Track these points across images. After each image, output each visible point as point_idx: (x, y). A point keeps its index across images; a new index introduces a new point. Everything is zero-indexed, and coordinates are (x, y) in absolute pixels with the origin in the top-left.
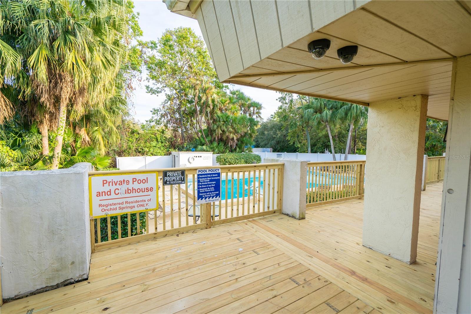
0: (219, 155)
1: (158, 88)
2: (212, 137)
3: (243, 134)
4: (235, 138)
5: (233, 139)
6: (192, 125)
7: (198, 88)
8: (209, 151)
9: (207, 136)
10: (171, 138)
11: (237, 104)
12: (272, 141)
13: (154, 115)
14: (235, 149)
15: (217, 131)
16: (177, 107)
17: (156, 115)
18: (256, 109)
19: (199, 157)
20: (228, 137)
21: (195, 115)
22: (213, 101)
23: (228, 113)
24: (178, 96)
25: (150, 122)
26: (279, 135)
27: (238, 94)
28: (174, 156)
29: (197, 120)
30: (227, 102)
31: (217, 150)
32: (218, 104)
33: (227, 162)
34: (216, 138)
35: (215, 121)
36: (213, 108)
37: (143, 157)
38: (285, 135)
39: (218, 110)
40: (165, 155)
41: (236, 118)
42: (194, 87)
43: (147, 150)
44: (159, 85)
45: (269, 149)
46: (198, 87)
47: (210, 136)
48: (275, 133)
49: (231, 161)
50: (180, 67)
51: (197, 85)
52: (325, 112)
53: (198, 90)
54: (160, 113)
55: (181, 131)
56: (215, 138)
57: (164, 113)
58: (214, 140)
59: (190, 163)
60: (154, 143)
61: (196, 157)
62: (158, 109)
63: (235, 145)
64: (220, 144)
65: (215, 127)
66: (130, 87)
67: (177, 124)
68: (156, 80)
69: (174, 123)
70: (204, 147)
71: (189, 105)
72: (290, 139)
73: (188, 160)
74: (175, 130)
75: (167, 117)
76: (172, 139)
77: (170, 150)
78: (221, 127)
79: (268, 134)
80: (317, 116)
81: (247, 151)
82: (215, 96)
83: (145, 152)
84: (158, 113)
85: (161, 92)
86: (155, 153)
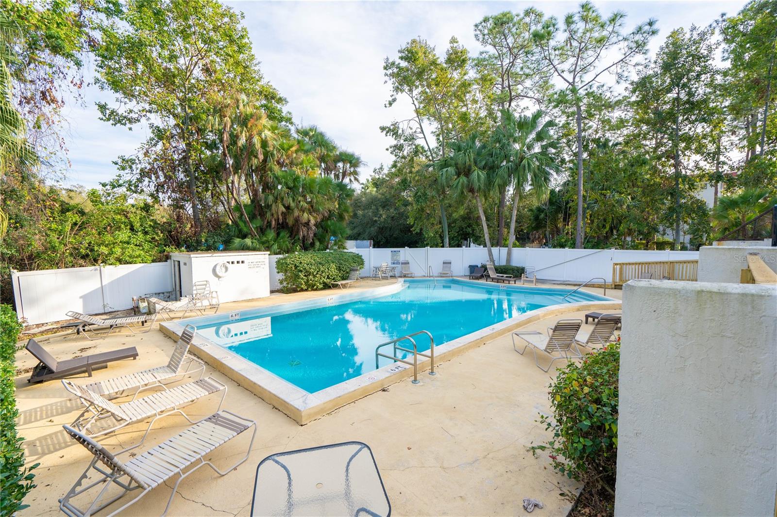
0: (281, 256)
1: (131, 111)
2: (263, 220)
3: (326, 215)
4: (313, 222)
5: (307, 224)
6: (216, 196)
7: (228, 114)
8: (259, 250)
9: (253, 217)
10: (168, 223)
11: (312, 153)
12: (370, 227)
13: (122, 172)
14: (313, 245)
15: (274, 207)
16: (181, 156)
17: (128, 171)
18: (348, 165)
19: (238, 262)
20: (297, 220)
21: (224, 175)
22: (264, 144)
23: (297, 171)
24: (182, 130)
25: (114, 187)
26: (384, 217)
27: (313, 135)
28: (177, 263)
29: (228, 187)
30: (294, 149)
31: (275, 247)
32: (275, 152)
33: (301, 271)
34: (274, 222)
35: (267, 187)
36: (265, 161)
37: (93, 267)
38: (393, 217)
39: (275, 163)
40: (153, 261)
41: (313, 181)
42: (219, 111)
43: (104, 250)
44: (132, 105)
45: (367, 242)
46: (228, 112)
47: (259, 217)
48: (376, 213)
49: (310, 268)
50: (184, 67)
51: (226, 107)
52: (476, 173)
53: (230, 118)
54: (137, 168)
55: (193, 207)
56: (269, 223)
57: (149, 167)
58: (267, 227)
59: (219, 277)
60: (124, 235)
61: (233, 263)
62: (134, 157)
63: (312, 235)
64: (282, 234)
65: (271, 198)
66: (49, 98)
67: (181, 192)
68: (124, 93)
69: (173, 191)
70: (248, 241)
71: (208, 153)
72: (414, 223)
73: (214, 270)
74: (177, 206)
75: (158, 177)
76: (170, 226)
77: (167, 249)
78: (282, 199)
79: (364, 216)
80: (461, 180)
81: (335, 247)
82: (267, 133)
83: (99, 255)
84: (134, 166)
85: (139, 121)
86: (127, 258)
